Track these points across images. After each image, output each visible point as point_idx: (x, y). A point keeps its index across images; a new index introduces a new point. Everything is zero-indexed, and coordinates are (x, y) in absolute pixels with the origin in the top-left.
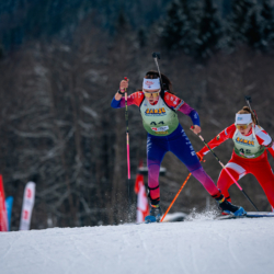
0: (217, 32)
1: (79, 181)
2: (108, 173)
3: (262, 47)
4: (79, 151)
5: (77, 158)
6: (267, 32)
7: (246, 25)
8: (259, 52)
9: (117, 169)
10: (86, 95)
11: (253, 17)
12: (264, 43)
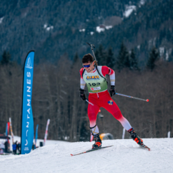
0: (113, 62)
1: (59, 119)
2: (70, 116)
3: (131, 69)
4: (59, 107)
5: (59, 110)
6: (133, 63)
7: (125, 60)
8: (130, 71)
9: (74, 115)
10: (62, 86)
11: (128, 58)
12: (132, 68)
